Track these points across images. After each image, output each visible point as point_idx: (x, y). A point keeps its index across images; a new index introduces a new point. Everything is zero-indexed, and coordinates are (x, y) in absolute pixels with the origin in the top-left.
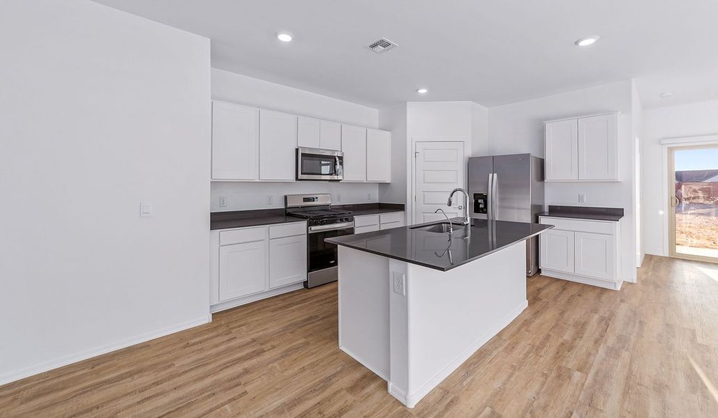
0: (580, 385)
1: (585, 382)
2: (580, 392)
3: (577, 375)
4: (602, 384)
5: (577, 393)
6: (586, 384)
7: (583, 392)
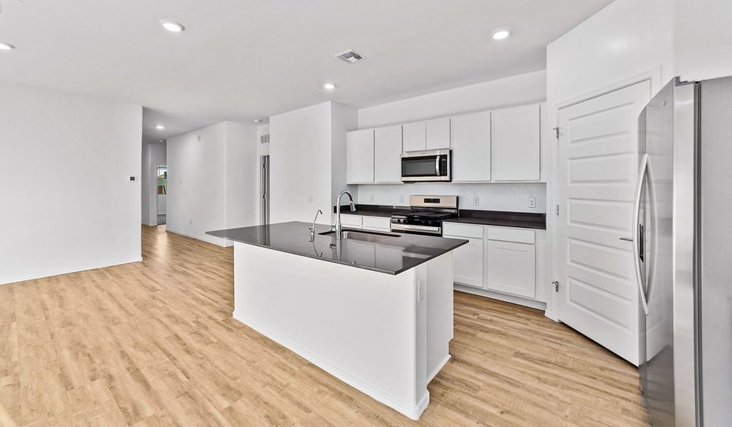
0: (211, 398)
1: (212, 404)
2: (203, 394)
3: (225, 404)
4: (202, 417)
5: (202, 390)
6: (209, 403)
7: (201, 395)
